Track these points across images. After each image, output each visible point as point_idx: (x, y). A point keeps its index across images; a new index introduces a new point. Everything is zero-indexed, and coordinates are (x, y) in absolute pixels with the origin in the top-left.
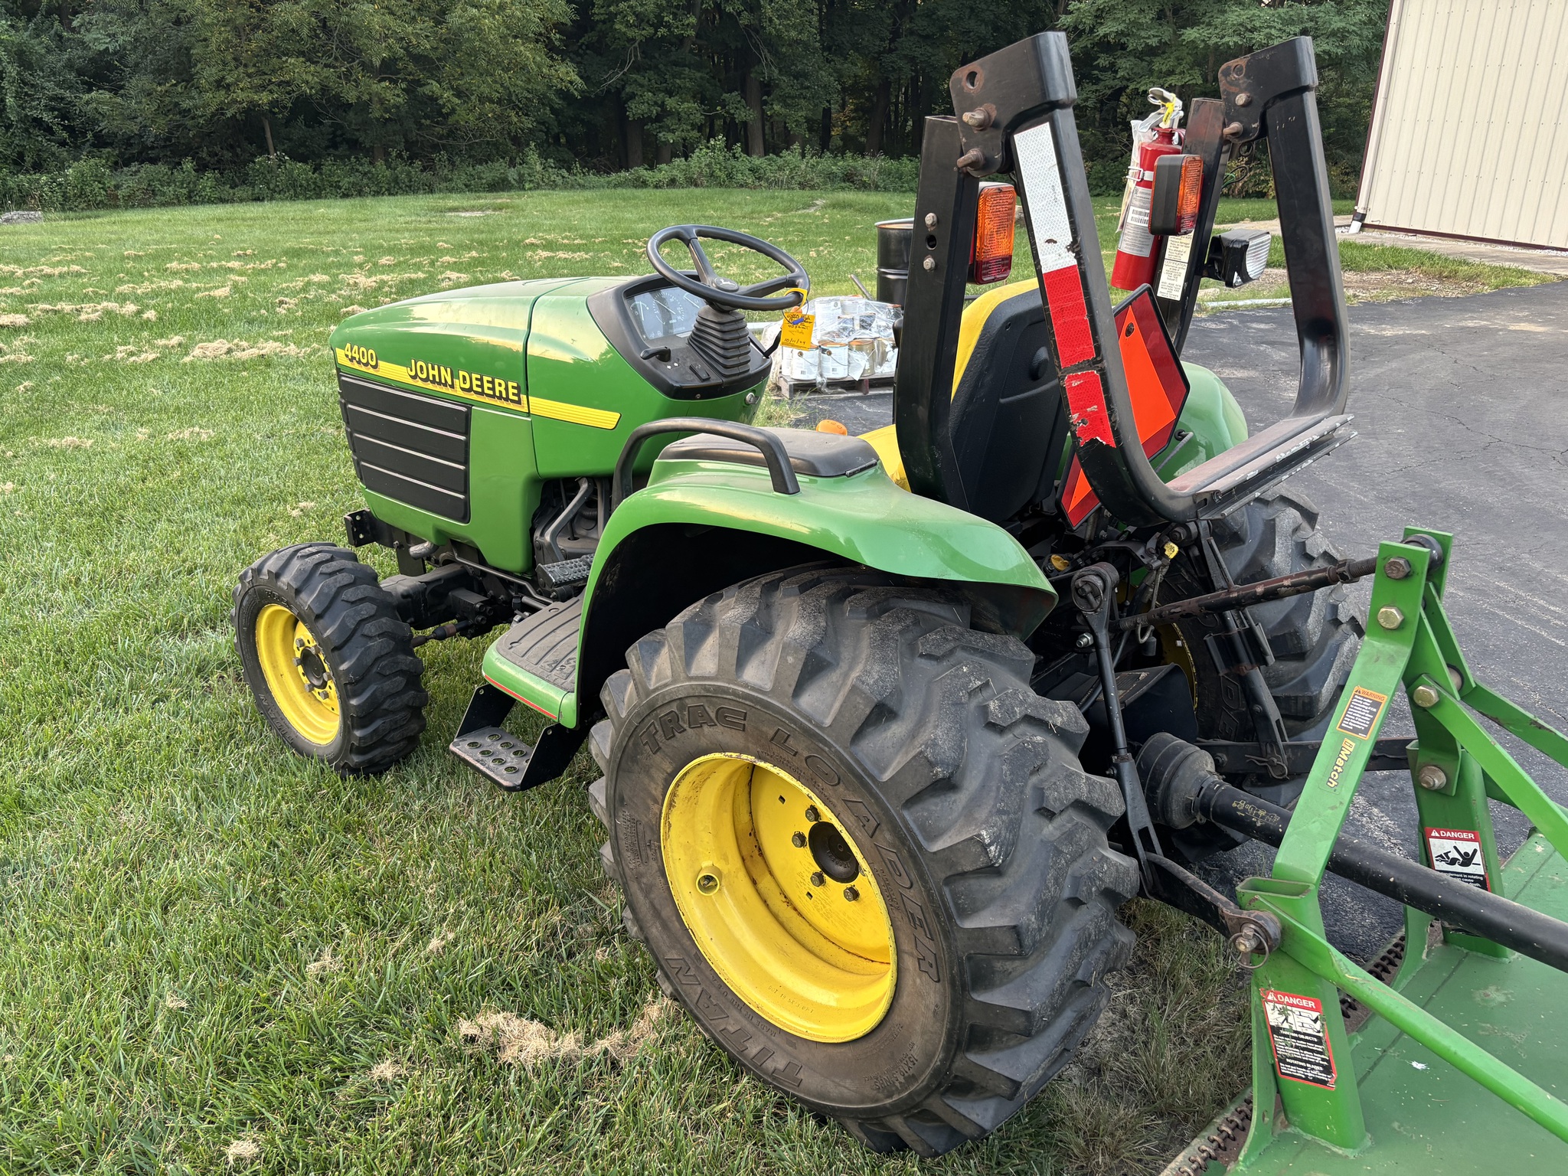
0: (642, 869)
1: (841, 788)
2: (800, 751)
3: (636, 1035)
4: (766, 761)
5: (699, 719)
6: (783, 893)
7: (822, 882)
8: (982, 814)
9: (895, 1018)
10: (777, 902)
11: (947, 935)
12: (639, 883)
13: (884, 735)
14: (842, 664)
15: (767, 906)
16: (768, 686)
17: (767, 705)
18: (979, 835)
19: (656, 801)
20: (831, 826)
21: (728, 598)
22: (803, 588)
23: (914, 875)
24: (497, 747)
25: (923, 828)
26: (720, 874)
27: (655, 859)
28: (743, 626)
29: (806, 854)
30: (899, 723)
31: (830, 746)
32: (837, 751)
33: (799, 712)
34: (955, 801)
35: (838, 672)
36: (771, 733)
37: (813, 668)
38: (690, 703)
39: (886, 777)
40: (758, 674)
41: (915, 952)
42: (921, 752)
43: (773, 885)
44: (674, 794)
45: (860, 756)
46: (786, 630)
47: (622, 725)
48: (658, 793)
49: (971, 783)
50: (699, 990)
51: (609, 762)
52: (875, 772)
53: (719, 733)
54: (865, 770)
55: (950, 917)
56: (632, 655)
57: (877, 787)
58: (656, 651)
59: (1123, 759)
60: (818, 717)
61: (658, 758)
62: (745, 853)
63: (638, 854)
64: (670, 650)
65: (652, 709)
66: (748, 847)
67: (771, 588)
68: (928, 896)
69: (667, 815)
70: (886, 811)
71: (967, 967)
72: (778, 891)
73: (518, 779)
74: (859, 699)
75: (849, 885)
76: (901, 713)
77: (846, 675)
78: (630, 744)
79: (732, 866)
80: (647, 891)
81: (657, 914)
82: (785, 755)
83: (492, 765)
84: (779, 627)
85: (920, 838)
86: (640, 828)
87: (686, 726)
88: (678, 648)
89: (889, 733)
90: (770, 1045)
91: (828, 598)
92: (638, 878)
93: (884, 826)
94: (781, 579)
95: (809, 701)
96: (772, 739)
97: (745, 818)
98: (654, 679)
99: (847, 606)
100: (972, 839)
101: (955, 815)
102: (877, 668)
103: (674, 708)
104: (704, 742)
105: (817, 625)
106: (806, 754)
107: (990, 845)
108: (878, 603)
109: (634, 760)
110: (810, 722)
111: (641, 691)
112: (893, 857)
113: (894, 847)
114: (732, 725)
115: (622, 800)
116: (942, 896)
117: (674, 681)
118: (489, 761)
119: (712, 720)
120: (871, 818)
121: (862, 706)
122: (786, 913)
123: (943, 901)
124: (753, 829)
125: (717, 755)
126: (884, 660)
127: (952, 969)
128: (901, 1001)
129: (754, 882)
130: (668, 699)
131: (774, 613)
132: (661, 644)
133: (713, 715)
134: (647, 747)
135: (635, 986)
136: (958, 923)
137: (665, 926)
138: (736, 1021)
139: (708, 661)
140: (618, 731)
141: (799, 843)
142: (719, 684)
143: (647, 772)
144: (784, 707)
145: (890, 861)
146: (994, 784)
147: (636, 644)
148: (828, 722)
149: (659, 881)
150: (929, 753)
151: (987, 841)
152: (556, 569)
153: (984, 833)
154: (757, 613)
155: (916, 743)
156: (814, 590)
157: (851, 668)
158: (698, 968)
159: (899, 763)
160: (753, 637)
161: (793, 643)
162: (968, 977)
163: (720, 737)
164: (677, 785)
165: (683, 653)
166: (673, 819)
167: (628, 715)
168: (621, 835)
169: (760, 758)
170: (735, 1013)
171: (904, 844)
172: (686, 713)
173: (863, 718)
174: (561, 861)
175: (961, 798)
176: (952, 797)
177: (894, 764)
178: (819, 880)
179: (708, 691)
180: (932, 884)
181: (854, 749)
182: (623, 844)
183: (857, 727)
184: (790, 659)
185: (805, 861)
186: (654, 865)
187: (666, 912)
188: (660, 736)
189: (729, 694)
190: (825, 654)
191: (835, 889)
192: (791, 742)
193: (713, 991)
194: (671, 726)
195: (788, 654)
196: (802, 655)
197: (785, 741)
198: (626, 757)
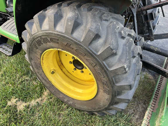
0: (39, 71)
1: (86, 57)
2: (74, 48)
3: (43, 98)
4: (64, 50)
5: (46, 41)
6: (67, 71)
7: (76, 70)
8: (123, 60)
9: (96, 98)
10: (66, 73)
11: (112, 87)
12: (39, 74)
13: (97, 43)
14: (83, 24)
15: (65, 74)
16: (64, 32)
17: (64, 37)
18: (124, 66)
19: (39, 59)
20: (78, 60)
21: (49, 9)
22: (68, 5)
23: (105, 75)
24: (6, 47)
25: (108, 65)
26: (55, 70)
27: (41, 69)
28: (54, 15)
29: (72, 65)
30: (101, 39)
31: (83, 47)
32: (85, 48)
33: (73, 38)
34: (116, 58)
35: (83, 26)
36: (66, 44)
37: (76, 25)
38: (43, 37)
39: (99, 53)
40: (60, 28)
41: (103, 89)
42: (109, 47)
43: (65, 70)
44: (43, 57)
45: (91, 49)
46: (66, 16)
47: (28, 43)
48: (39, 57)
49: (119, 52)
50: (54, 91)
51: (27, 51)
52: (95, 53)
53: (51, 44)
54: (93, 52)
55: (114, 84)
56: (26, 26)
57: (96, 56)
58: (32, 24)
59: (138, 41)
60: (79, 39)
61: (37, 50)
62: (59, 65)
63: (37, 68)
64: (36, 24)
65: (34, 39)
66: (60, 64)
67: (60, 6)
68: (109, 80)
69: (42, 61)
70: (98, 62)
71: (116, 93)
72: (66, 71)
73: (11, 54)
74: (91, 33)
75: (81, 70)
76: (101, 36)
77: (85, 27)
78: (31, 47)
79: (57, 68)
80: (41, 75)
81: (43, 79)
82: (70, 49)
83: (5, 51)
84: (64, 15)
85: (108, 67)
86: (37, 64)
87: (43, 43)
88: (37, 23)
89: (99, 42)
90: (69, 100)
91: (76, 6)
92: (38, 73)
93: (97, 65)
94: (62, 3)
95: (76, 35)
96: (66, 45)
97: (58, 58)
98: (33, 32)
99: (82, 8)
100: (122, 67)
101: (116, 61)
102: (94, 24)
103: (39, 39)
104: (48, 46)
105: (75, 13)
106: (76, 49)
107: (126, 68)
108: (89, 7)
109: (32, 51)
110: (77, 40)
111: (30, 35)
112: (100, 72)
113: (100, 69)
114: (55, 42)
115: (32, 59)
116: (112, 79)
117: (38, 32)
118: (4, 50)
119: (49, 41)
120: (94, 63)
121: (92, 35)
122: (68, 74)
123: (112, 80)
124: (60, 60)
125: (52, 49)
126: (96, 21)
127: (113, 93)
128: (98, 96)
129: (62, 70)
130: (37, 37)
131: (62, 11)
132: (33, 23)
133: (49, 40)
134: (34, 48)
135: (42, 89)
136: (116, 85)
137: (45, 80)
138: (62, 96)
139: (46, 26)
140: (27, 45)
141: (71, 63)
142: (50, 32)
143: (36, 53)
144: (69, 37)
145: (99, 72)
146: (125, 52)
147: (27, 23)
148: (82, 40)
149: (43, 73)
150: (111, 47)
151: (126, 67)
152: (10, 9)
153: (125, 65)
154: (57, 11)
155: (107, 44)
156: (72, 4)
157: (86, 25)
158: (53, 87)
159: (102, 50)
160: (58, 18)
161: (70, 18)
162: (116, 94)
163: (52, 45)
164: (43, 55)
165: (39, 24)
166: (43, 62)
167: (29, 41)
168: (33, 65)
169: (63, 49)
170: (61, 94)
171: (103, 69)
172: (42, 40)
173: (92, 39)
174: (25, 65)
175: (117, 57)
176: (115, 57)
177: (101, 50)
178: (75, 69)
179: (47, 34)
180: (110, 77)
181: (89, 47)
182: (34, 67)
183: (90, 41)
184: (69, 23)
185: (72, 66)
186: (41, 71)
187: (45, 78)
188: (37, 45)
189: (53, 34)
190: (79, 21)
191: (79, 71)
192: (71, 46)
193: (57, 91)
194: (39, 43)
195: (69, 22)
196: (73, 22)
197: (70, 46)
198: (31, 50)
